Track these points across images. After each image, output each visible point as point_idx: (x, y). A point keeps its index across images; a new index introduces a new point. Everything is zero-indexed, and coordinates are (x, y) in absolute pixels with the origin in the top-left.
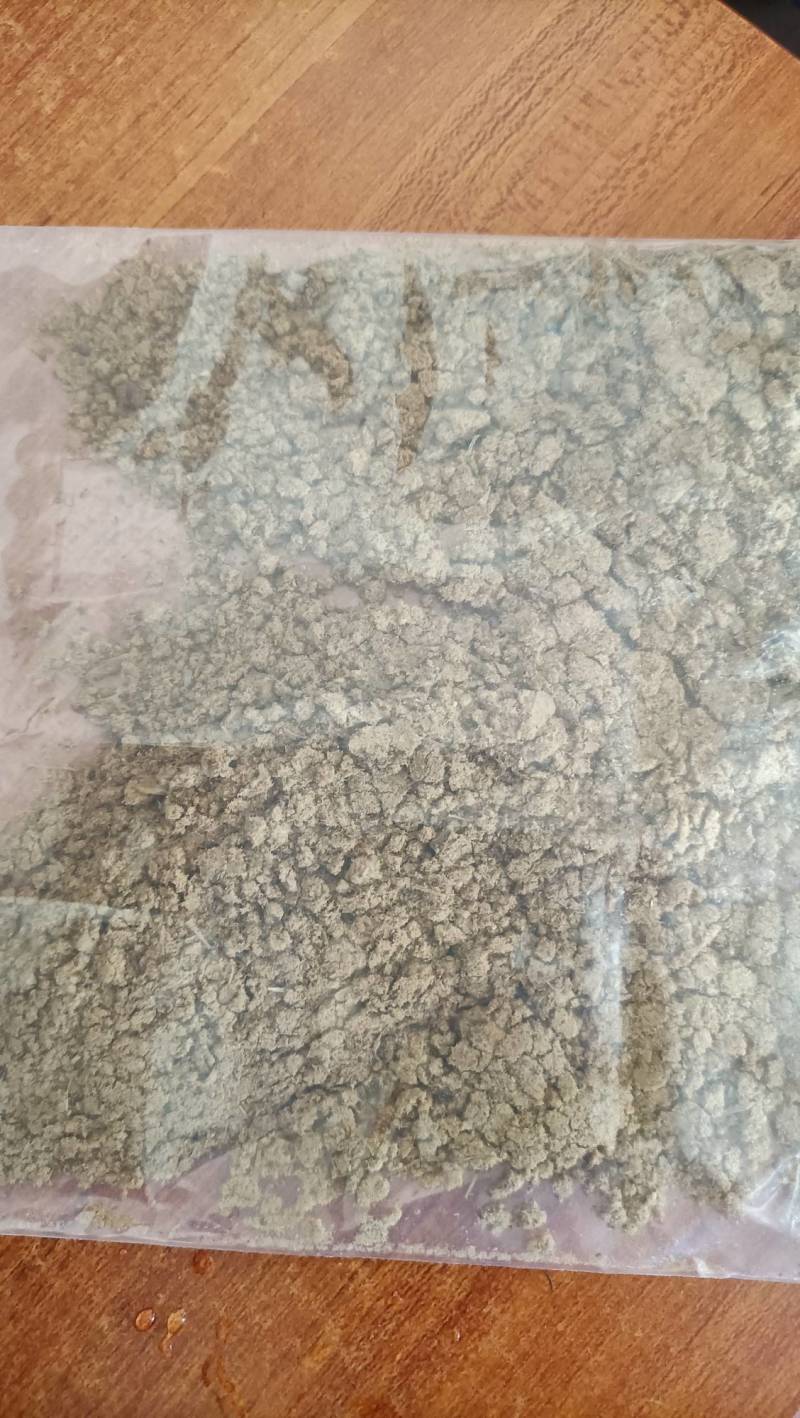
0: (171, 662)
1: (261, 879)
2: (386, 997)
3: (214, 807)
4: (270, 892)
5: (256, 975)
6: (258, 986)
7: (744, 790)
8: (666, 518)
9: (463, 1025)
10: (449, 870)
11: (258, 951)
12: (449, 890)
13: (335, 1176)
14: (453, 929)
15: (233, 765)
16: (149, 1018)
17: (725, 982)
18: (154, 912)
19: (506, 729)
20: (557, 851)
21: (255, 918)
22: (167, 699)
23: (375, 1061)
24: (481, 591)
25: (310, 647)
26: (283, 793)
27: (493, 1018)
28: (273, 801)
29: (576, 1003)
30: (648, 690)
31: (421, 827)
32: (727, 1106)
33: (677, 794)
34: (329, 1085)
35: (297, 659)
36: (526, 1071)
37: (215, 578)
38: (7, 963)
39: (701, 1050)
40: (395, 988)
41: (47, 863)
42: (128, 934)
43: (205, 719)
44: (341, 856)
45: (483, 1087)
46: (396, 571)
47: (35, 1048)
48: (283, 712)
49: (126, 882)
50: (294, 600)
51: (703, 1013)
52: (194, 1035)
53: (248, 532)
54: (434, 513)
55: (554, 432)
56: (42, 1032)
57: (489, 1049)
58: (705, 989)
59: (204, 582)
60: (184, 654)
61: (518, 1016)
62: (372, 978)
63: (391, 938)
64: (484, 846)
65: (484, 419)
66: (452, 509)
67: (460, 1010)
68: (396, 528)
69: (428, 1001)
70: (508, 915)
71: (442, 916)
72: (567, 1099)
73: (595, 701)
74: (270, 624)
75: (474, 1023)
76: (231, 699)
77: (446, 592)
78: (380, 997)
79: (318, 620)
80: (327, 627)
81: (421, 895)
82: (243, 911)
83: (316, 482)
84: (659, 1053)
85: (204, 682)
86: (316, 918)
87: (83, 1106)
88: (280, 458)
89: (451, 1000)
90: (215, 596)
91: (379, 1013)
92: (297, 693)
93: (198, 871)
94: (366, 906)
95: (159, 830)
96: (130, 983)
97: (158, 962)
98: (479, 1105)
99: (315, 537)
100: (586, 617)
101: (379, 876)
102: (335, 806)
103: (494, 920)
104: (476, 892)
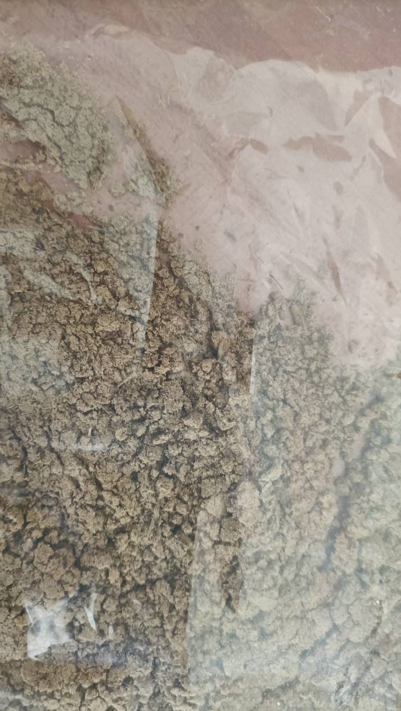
0: (301, 357)
1: (162, 422)
2: (83, 502)
3: (209, 393)
4: (153, 428)
5: (100, 417)
6: (92, 418)
8: (382, 678)
9: (63, 551)
10: (163, 543)
11: (115, 419)
12: (150, 542)
14: (126, 545)
15: (237, 405)
16: (74, 347)
18: (143, 350)
19: (254, 581)
20: (174, 613)
21: (136, 417)
22: (278, 356)
23: (41, 492)
24: (341, 559)
25: (309, 452)
26: (217, 436)
27: (68, 572)
28: (212, 430)
29: (77, 624)
30: (274, 668)
31: (192, 524)
33: (209, 687)
34: (27, 463)
35: (302, 443)
36: (34, 594)
38: (111, 252)
39: (46, 704)
40: (88, 508)
41: (175, 277)
42: (129, 334)
43: (265, 382)
44: (174, 472)
45: (24, 565)
46: (356, 506)
47: (56, 271)
48: (269, 436)
49: (162, 332)
50: (338, 438)
51: (70, 704)
52: (61, 376)
53: (383, 409)
54: (391, 530)
56: (66, 276)
57: (48, 570)
58: (84, 705)
60: (306, 366)
61: (69, 589)
62: (95, 493)
63: (121, 506)
64: (178, 565)
66: (394, 542)
67: (73, 547)
69: (80, 528)
70: (133, 579)
71: (134, 539)
72: (16, 620)
73: (271, 635)
74: (324, 423)
75: (65, 558)
76: (278, 401)
77: (341, 538)
78: (83, 497)
79: (326, 455)
80: (322, 462)
81: (148, 523)
82: (141, 410)
84: (44, 677)
85: (288, 380)
86: (136, 455)
87: (17, 302)
89: (80, 543)
90: (342, 387)
91: (72, 498)
92: (281, 445)
93: (167, 380)
94: (142, 490)
95: (195, 354)
96: (97, 335)
97: (110, 353)
98: (13, 563)
99: (379, 452)
100: (322, 628)
101: (161, 497)
102: (207, 468)
103: (130, 570)
104: (148, 559)
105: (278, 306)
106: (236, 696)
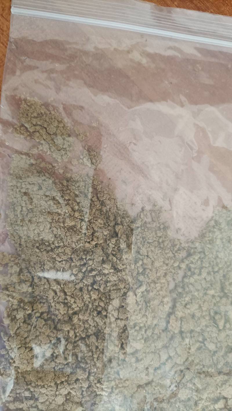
0: (155, 236)
1: (93, 266)
3: (114, 253)
4: (89, 268)
5: (66, 263)
6: (62, 264)
8: (191, 380)
9: (49, 322)
10: (93, 319)
11: (73, 264)
12: (88, 318)
14: (77, 320)
16: (55, 232)
19: (133, 336)
20: (98, 350)
21: (82, 263)
22: (145, 236)
24: (172, 327)
26: (117, 272)
27: (51, 332)
28: (115, 270)
29: (55, 355)
31: (106, 311)
33: (113, 383)
34: (34, 283)
36: (36, 341)
38: (72, 190)
39: (41, 390)
40: (61, 303)
41: (100, 201)
42: (79, 227)
43: (139, 248)
45: (32, 329)
46: (179, 303)
48: (140, 272)
49: (94, 226)
50: (171, 272)
52: (50, 245)
54: (195, 313)
55: (216, 347)
56: (52, 201)
57: (43, 330)
58: (58, 391)
61: (52, 339)
62: (64, 297)
63: (75, 302)
64: (100, 329)
66: (196, 319)
67: (53, 320)
69: (57, 312)
70: (80, 335)
71: (81, 317)
72: (28, 353)
73: (141, 360)
74: (165, 265)
75: (50, 325)
76: (145, 256)
77: (173, 317)
78: (58, 298)
79: (166, 280)
80: (164, 283)
81: (87, 310)
82: (84, 260)
84: (40, 378)
85: (149, 247)
86: (82, 280)
89: (56, 318)
90: (174, 249)
91: (54, 299)
92: (146, 276)
93: (96, 247)
94: (84, 295)
95: (108, 236)
96: (65, 227)
97: (71, 235)
98: (27, 328)
99: (190, 278)
100: (164, 357)
101: (93, 298)
102: (113, 286)
103: (79, 331)
104: (87, 326)
105: (145, 213)
106: (125, 387)
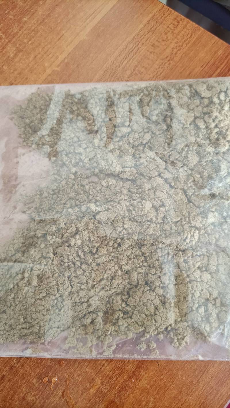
0: (48, 198)
1: (74, 255)
2: (109, 286)
3: (61, 236)
4: (77, 258)
5: (73, 281)
6: (74, 284)
7: (204, 225)
8: (179, 153)
9: (131, 293)
11: (74, 275)
12: (125, 256)
13: (97, 336)
14: (127, 266)
15: (65, 224)
16: (45, 294)
17: (202, 277)
18: (45, 265)
19: (139, 211)
20: (154, 244)
21: (72, 266)
22: (47, 208)
23: (107, 304)
24: (131, 175)
25: (85, 192)
26: (79, 231)
27: (139, 290)
28: (77, 233)
30: (177, 199)
31: (117, 239)
32: (205, 312)
33: (186, 226)
34: (94, 311)
35: (81, 195)
36: (149, 304)
37: (59, 175)
38: (5, 282)
39: (197, 297)
40: (112, 283)
41: (15, 254)
42: (38, 272)
43: (57, 212)
44: (95, 248)
45: (137, 309)
46: (108, 171)
47: (13, 304)
48: (78, 210)
49: (37, 258)
50: (80, 180)
51: (197, 286)
52: (57, 299)
53: (67, 162)
54: (117, 155)
55: (148, 132)
56: (15, 300)
57: (138, 299)
58: (197, 280)
59: (56, 176)
60: (51, 196)
61: (146, 289)
62: (105, 281)
64: (134, 243)
65: (129, 130)
66: (122, 154)
67: (130, 289)
68: (107, 159)
69: (121, 287)
70: (142, 262)
71: (124, 263)
72: (160, 312)
73: (162, 202)
74: (74, 187)
75: (134, 292)
76: (64, 207)
77: (121, 176)
79: (87, 185)
80: (89, 187)
81: (118, 257)
82: (69, 264)
83: (85, 148)
84: (185, 298)
85: (57, 203)
86: (89, 265)
87: (27, 320)
88: (75, 142)
89: (127, 286)
90: (59, 180)
91: (108, 290)
92: (82, 204)
93: (56, 254)
94: (103, 261)
95: (46, 243)
96: (39, 285)
97: (47, 279)
98: (136, 315)
99: (85, 163)
100: (159, 179)
101: (106, 253)
102: (93, 235)
103: (138, 264)
104: (132, 256)
105: (26, 209)
106: (189, 214)
